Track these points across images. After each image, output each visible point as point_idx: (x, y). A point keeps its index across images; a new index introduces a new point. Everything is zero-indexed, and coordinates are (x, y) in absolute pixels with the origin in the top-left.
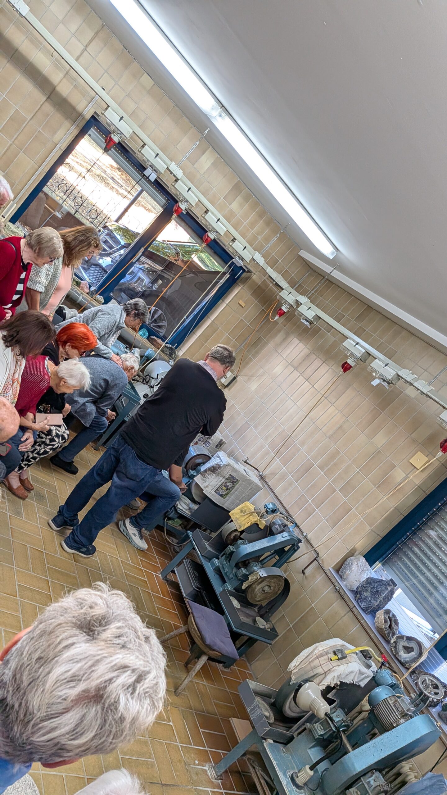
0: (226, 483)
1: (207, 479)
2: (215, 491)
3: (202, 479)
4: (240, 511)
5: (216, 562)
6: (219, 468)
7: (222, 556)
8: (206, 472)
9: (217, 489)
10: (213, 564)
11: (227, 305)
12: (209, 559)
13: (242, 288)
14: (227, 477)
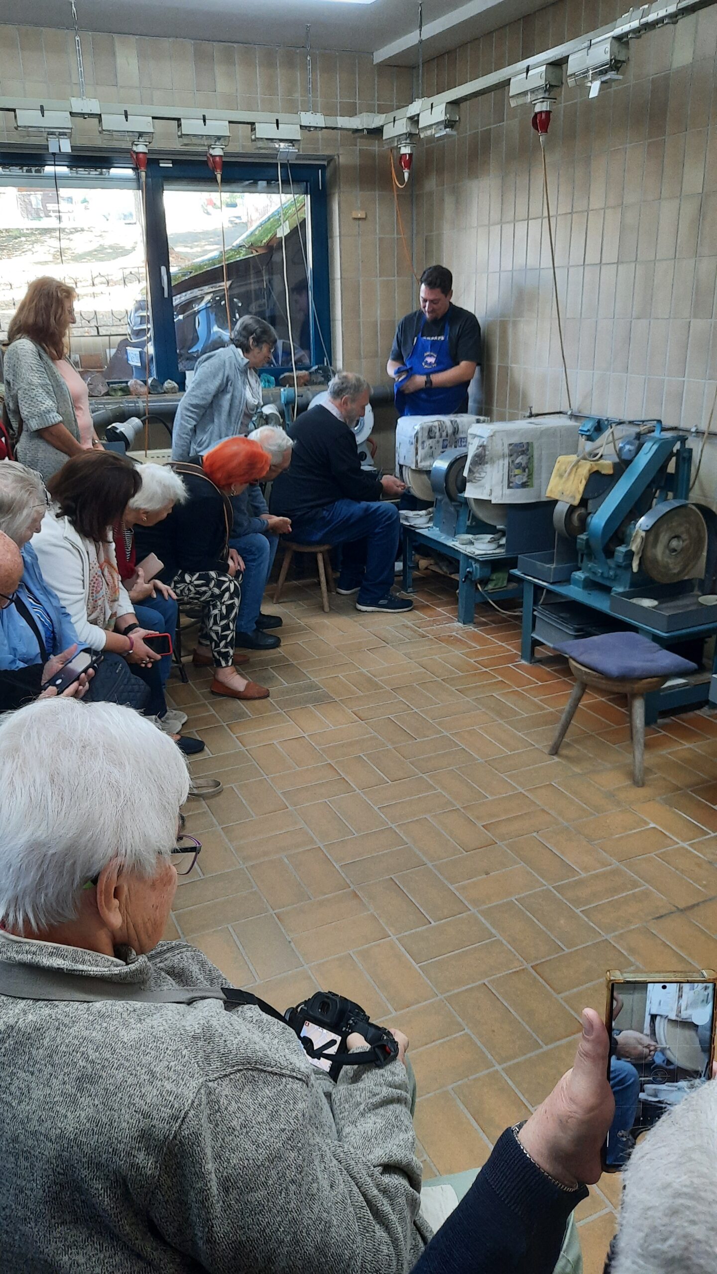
0: (513, 462)
1: (483, 481)
2: (509, 487)
3: (476, 488)
4: (557, 478)
5: (579, 575)
6: (485, 450)
7: (582, 561)
8: (474, 473)
9: (509, 482)
10: (576, 583)
11: (340, 236)
12: (567, 581)
13: (339, 193)
14: (507, 451)
